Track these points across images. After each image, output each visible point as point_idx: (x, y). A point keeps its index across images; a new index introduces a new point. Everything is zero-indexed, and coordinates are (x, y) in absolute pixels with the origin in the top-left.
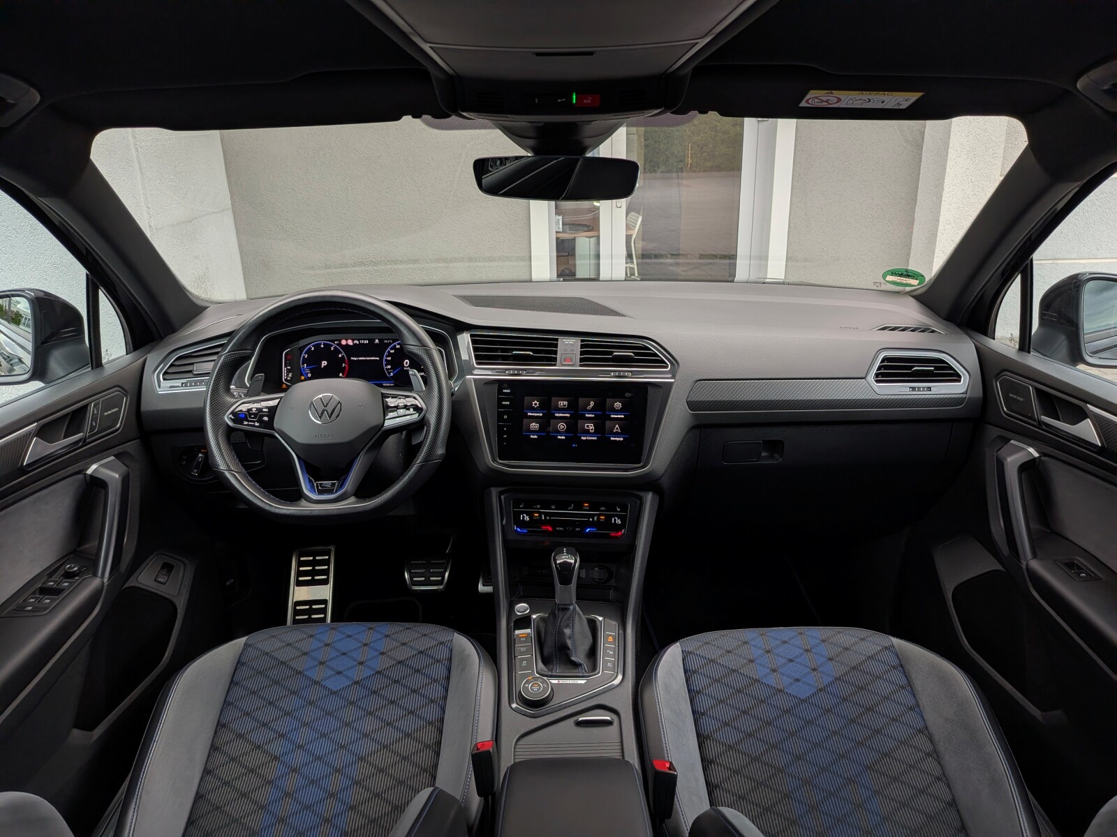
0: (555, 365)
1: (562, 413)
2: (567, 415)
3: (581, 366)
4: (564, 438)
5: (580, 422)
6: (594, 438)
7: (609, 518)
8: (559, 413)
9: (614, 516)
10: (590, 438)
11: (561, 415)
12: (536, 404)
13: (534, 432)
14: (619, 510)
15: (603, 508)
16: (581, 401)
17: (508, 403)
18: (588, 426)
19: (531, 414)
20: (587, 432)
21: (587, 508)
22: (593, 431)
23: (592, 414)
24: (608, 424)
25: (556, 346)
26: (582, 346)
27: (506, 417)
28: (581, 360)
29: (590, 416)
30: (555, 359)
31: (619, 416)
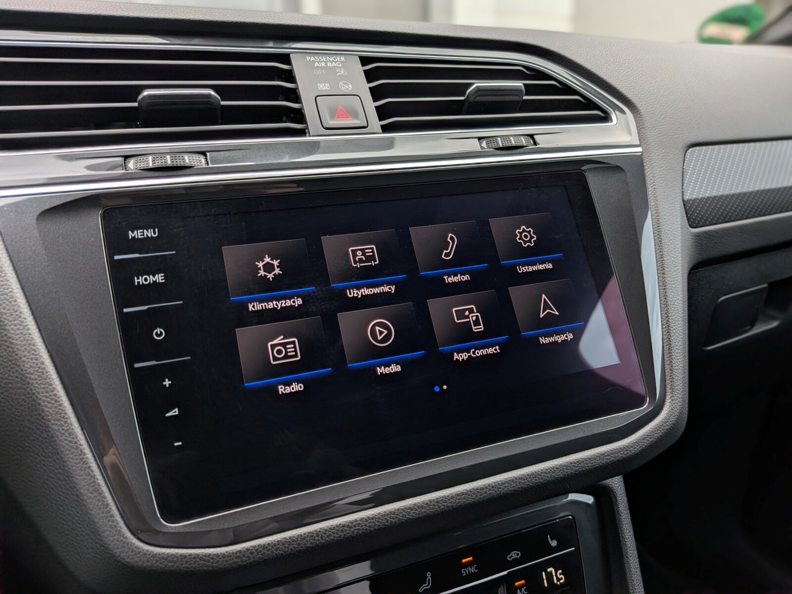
0: (302, 132)
1: (368, 286)
2: (386, 289)
3: (385, 129)
4: (398, 368)
5: (435, 305)
6: (491, 351)
7: (533, 576)
8: (359, 288)
9: (544, 566)
10: (479, 353)
11: (366, 291)
12: (269, 268)
13: (288, 370)
14: (554, 543)
15: (514, 555)
16: (419, 235)
17: (159, 278)
18: (461, 314)
19: (259, 306)
20: (464, 335)
21: (472, 570)
22: (481, 328)
23: (463, 274)
24: (517, 294)
25: (289, 76)
26: (370, 76)
27: (159, 334)
28: (382, 112)
29: (456, 279)
30: (299, 116)
31: (541, 267)
